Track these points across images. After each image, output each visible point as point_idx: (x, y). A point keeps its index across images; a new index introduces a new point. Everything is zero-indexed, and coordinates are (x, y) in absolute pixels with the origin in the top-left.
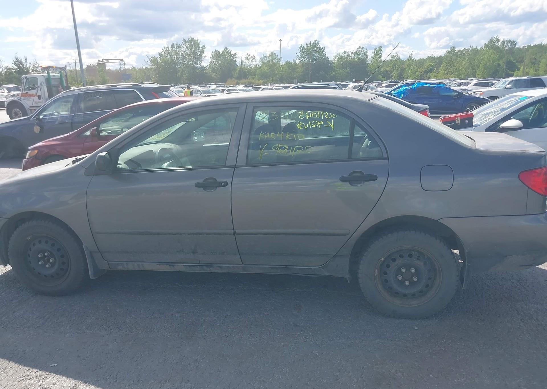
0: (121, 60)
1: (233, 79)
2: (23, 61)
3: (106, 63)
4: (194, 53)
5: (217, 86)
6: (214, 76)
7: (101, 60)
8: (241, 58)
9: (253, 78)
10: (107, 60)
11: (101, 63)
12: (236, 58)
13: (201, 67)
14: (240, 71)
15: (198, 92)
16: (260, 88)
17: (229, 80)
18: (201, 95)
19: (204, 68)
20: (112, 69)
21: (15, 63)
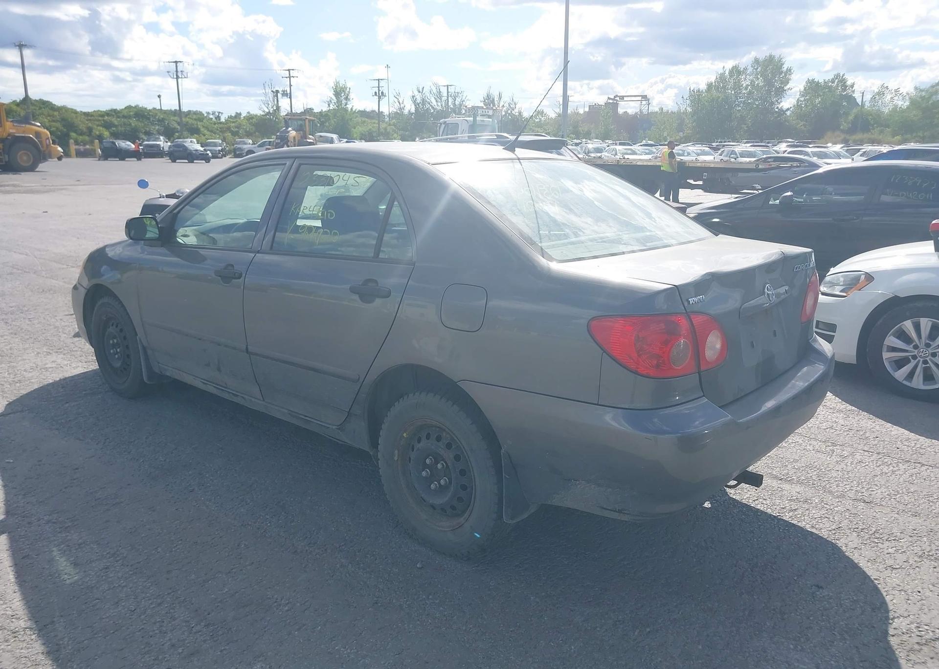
0: (645, 97)
1: (837, 133)
2: (496, 99)
3: (620, 102)
4: (769, 83)
5: (789, 144)
6: (801, 126)
7: (613, 97)
8: (863, 93)
9: (881, 132)
10: (622, 98)
11: (611, 101)
12: (853, 91)
13: (777, 110)
14: (856, 117)
15: (731, 154)
16: (859, 150)
17: (829, 134)
18: (736, 159)
19: (782, 112)
20: (631, 111)
21: (484, 101)
